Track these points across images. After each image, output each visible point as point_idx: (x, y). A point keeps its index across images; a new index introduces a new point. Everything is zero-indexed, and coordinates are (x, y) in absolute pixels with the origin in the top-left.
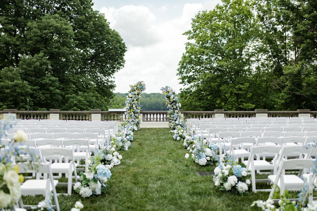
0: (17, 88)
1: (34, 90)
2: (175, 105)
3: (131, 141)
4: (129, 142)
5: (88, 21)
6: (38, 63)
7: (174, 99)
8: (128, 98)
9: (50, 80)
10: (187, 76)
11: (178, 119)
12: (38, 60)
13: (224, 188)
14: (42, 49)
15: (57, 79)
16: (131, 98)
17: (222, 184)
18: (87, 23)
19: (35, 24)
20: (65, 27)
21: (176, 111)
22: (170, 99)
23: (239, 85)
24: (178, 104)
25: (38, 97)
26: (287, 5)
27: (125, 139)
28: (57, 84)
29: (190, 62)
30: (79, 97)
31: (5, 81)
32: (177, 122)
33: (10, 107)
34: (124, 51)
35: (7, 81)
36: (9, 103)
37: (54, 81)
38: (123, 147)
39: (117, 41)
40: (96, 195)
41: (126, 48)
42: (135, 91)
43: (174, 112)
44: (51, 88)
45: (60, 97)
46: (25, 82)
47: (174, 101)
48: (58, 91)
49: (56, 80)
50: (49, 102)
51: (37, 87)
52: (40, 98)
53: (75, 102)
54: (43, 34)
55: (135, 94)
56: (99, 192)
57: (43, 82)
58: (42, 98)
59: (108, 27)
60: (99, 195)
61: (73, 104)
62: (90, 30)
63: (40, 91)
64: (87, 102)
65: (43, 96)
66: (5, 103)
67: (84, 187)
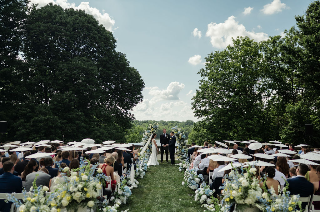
0: (49, 122)
1: (63, 123)
2: (183, 142)
3: (146, 171)
4: (144, 172)
5: (111, 61)
6: (67, 100)
7: (182, 137)
8: (144, 136)
9: (76, 115)
10: (200, 110)
11: (185, 153)
12: (67, 97)
13: (199, 202)
14: (71, 88)
15: (83, 113)
16: (147, 135)
17: (199, 200)
18: (110, 63)
19: (66, 66)
20: (91, 68)
21: (184, 147)
22: (179, 137)
23: (247, 120)
24: (185, 140)
25: (66, 130)
26: (288, 51)
27: (141, 170)
28: (83, 118)
29: (203, 97)
30: (102, 130)
31: (39, 116)
32: (184, 156)
33: (42, 138)
34: (143, 87)
35: (41, 116)
36: (42, 135)
37: (80, 116)
38: (139, 176)
39: (136, 78)
40: (123, 204)
41: (145, 84)
42: (150, 129)
43: (182, 147)
44: (78, 122)
45: (84, 130)
46: (56, 117)
47: (182, 139)
48: (83, 124)
49: (82, 115)
50: (75, 134)
51: (66, 121)
52: (67, 130)
53: (98, 134)
54: (72, 74)
55: (150, 133)
56: (125, 202)
57: (71, 116)
58: (70, 130)
59: (129, 65)
60: (125, 204)
61: (96, 136)
62: (112, 69)
63: (67, 124)
64: (109, 134)
65: (70, 129)
66: (38, 135)
67: (117, 199)
